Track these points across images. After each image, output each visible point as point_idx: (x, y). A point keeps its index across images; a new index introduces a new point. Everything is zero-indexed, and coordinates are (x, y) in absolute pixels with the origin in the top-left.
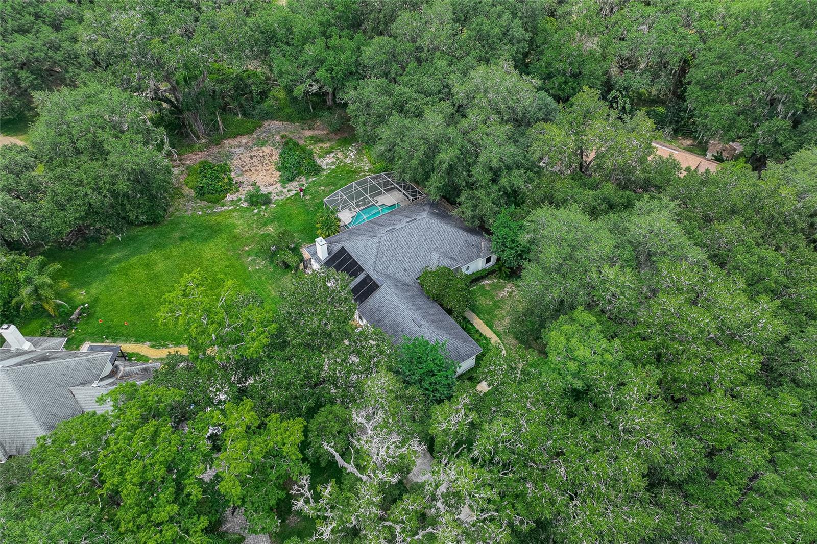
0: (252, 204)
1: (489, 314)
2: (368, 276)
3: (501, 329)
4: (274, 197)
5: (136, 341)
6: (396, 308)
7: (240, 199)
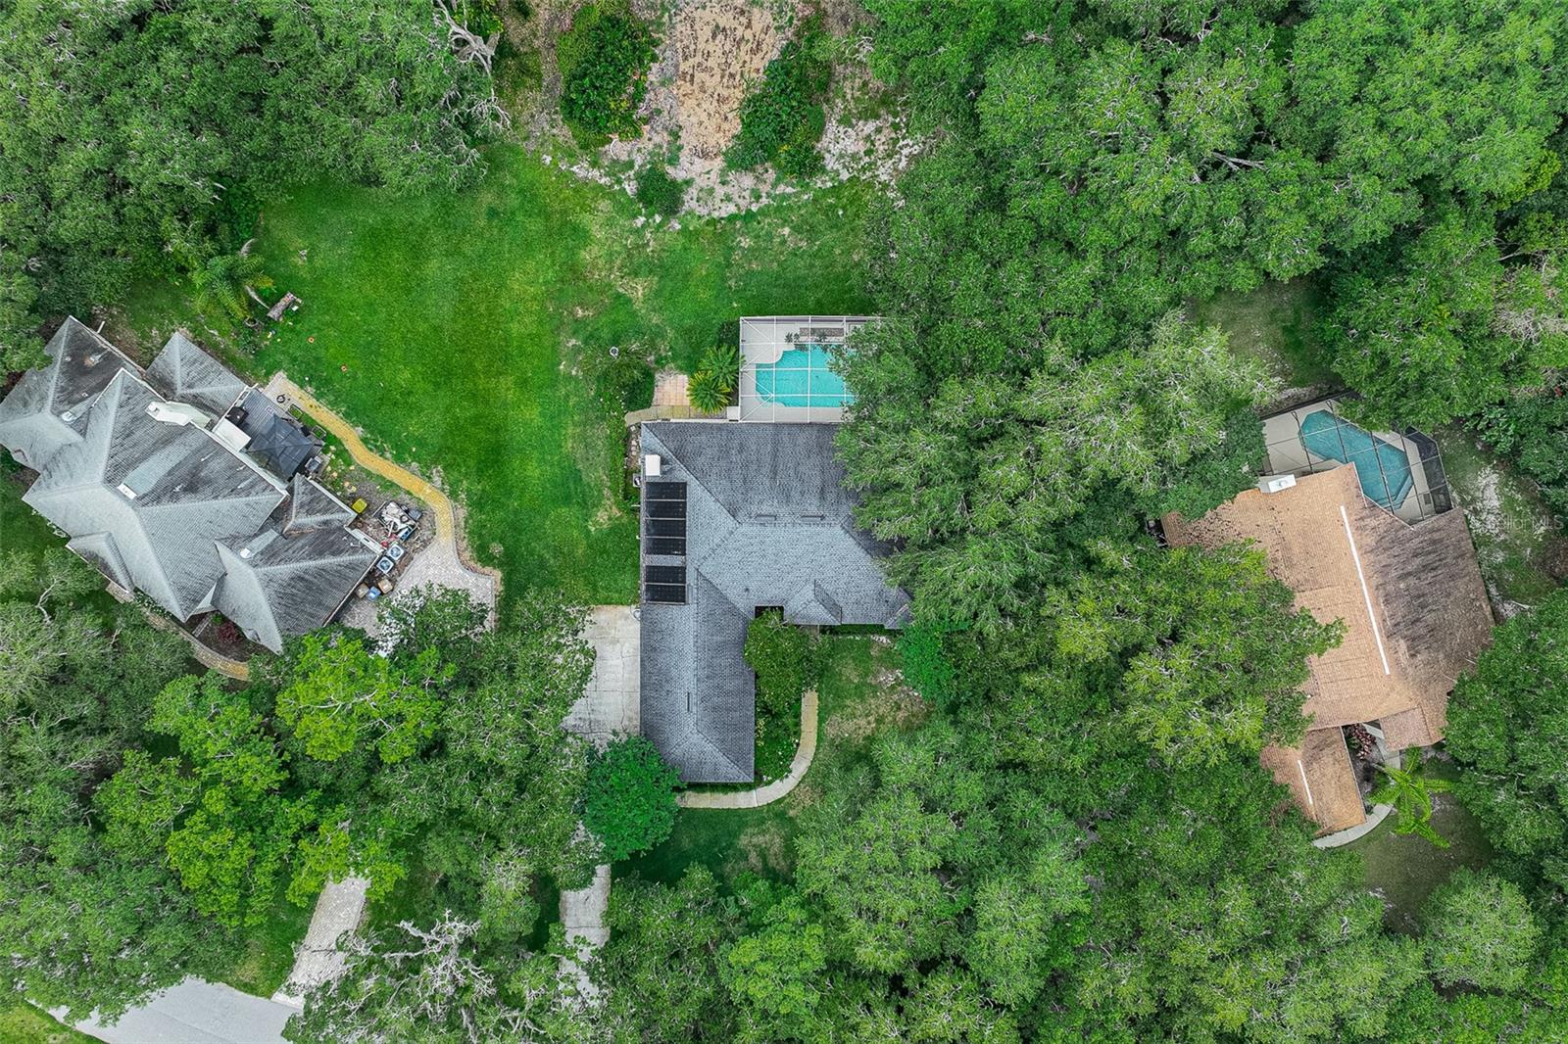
0: (642, 195)
1: (837, 696)
2: (682, 570)
3: (831, 732)
4: (690, 201)
5: (347, 416)
6: (681, 654)
7: (630, 165)
